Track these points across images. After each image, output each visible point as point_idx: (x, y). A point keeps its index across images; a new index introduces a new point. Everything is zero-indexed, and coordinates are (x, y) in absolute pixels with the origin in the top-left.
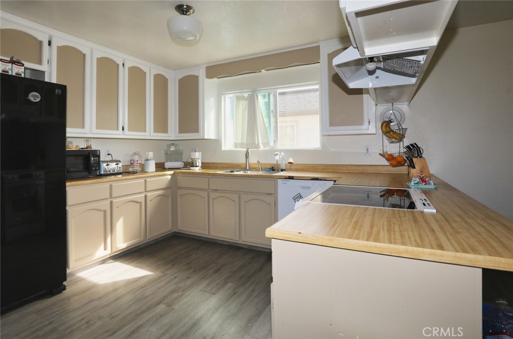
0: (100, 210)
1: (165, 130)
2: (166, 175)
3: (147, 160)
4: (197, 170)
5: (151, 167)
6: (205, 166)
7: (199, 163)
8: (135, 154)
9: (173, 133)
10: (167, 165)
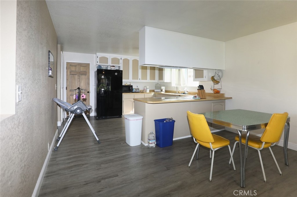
0: (131, 101)
1: (154, 79)
2: (151, 94)
3: (147, 89)
4: (162, 93)
5: (148, 91)
6: (166, 91)
7: (164, 90)
8: (145, 87)
9: (157, 80)
10: (155, 91)
